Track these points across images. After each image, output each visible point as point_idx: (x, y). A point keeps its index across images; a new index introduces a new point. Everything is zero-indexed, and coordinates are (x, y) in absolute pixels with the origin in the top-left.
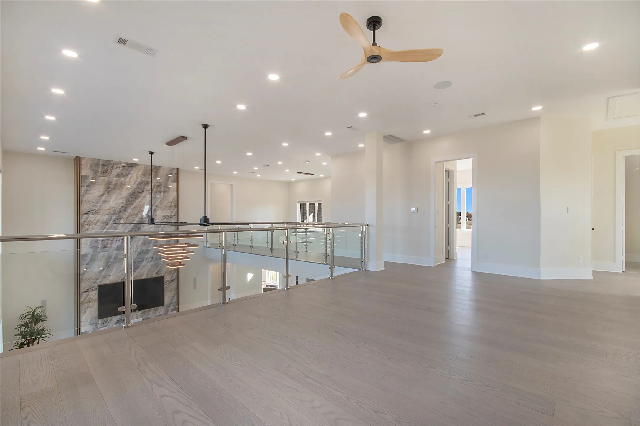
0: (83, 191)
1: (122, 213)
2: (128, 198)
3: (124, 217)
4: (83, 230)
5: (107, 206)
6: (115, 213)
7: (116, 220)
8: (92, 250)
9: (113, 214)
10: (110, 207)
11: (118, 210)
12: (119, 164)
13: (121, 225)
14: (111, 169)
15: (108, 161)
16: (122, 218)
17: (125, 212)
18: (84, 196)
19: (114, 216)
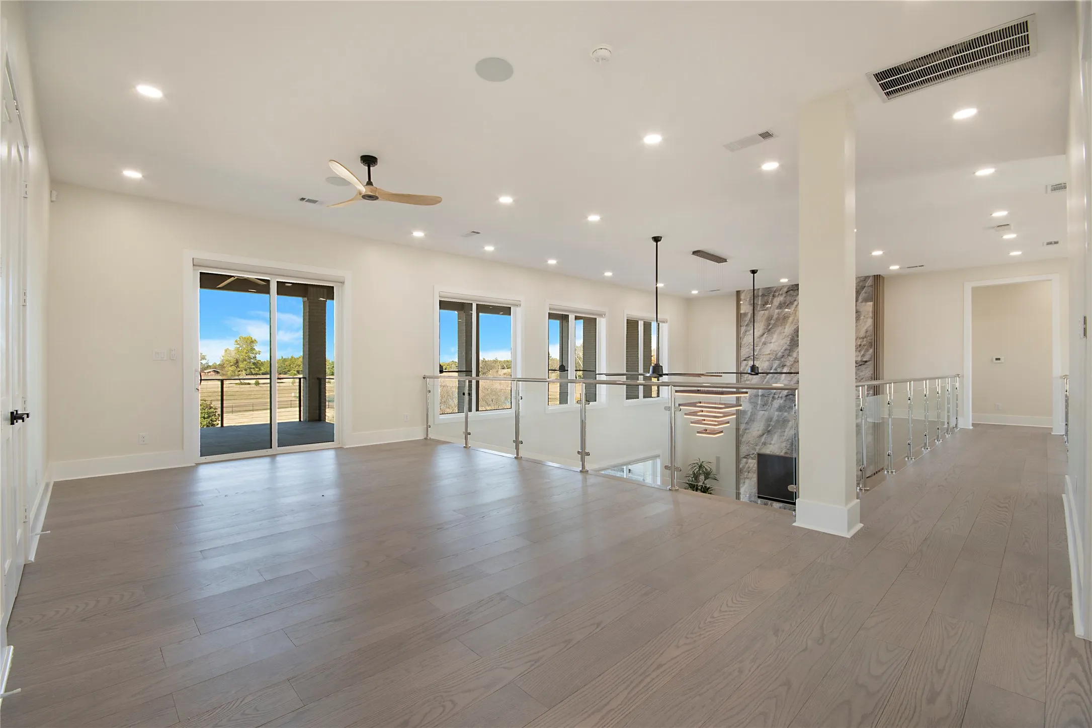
0: (742, 333)
1: (786, 359)
2: (793, 337)
3: (788, 364)
4: (743, 380)
5: (767, 350)
6: (776, 359)
7: (778, 369)
8: (751, 407)
9: (775, 359)
10: (771, 351)
11: (780, 354)
12: (781, 290)
13: (784, 375)
14: (772, 299)
15: (769, 288)
16: (785, 365)
17: (789, 357)
18: (743, 338)
19: (775, 363)
